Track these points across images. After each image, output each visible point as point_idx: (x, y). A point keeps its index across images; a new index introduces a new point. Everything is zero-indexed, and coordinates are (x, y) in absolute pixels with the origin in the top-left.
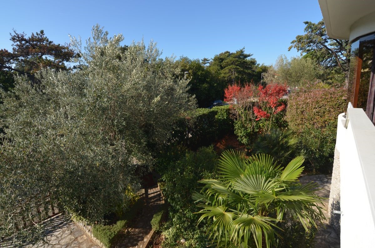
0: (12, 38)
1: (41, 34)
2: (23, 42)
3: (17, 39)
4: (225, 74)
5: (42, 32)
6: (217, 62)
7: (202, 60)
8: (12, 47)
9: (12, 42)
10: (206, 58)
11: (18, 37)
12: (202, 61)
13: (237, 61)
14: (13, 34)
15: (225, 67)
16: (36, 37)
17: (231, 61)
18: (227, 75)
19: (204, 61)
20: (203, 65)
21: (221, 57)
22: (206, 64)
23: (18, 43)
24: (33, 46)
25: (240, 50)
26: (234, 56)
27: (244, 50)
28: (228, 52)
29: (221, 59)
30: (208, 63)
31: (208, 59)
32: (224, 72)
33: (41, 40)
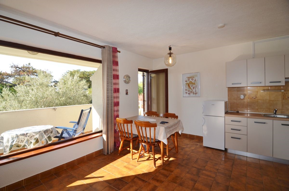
0: (11, 66)
1: (29, 65)
2: (18, 69)
3: (14, 67)
5: (29, 64)
8: (11, 71)
9: (11, 68)
11: (15, 66)
14: (12, 64)
16: (25, 66)
23: (15, 69)
24: (24, 71)
33: (29, 68)
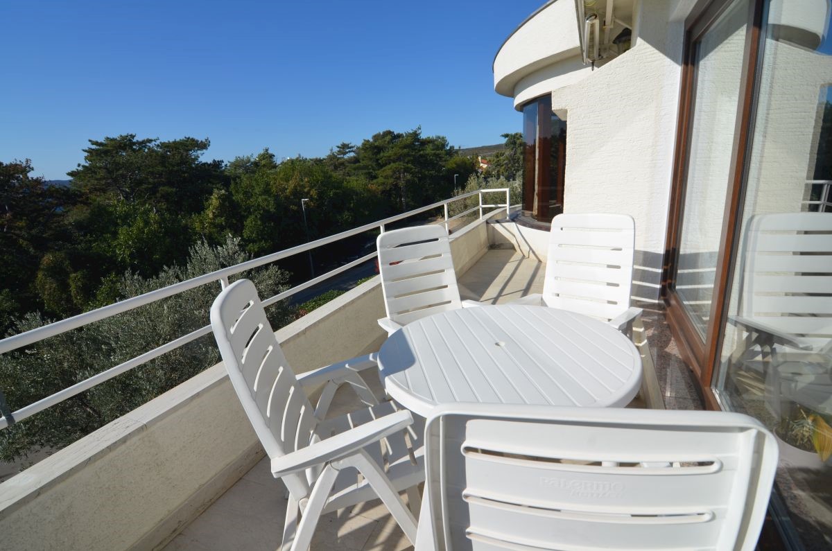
4: (386, 177)
6: (369, 154)
7: (338, 147)
10: (346, 142)
12: (338, 149)
13: (408, 155)
15: (385, 165)
17: (395, 154)
18: (391, 180)
19: (343, 148)
20: (342, 156)
21: (376, 144)
22: (348, 155)
25: (411, 132)
26: (401, 146)
27: (420, 131)
28: (389, 133)
29: (376, 147)
30: (352, 151)
31: (350, 145)
32: (385, 174)
